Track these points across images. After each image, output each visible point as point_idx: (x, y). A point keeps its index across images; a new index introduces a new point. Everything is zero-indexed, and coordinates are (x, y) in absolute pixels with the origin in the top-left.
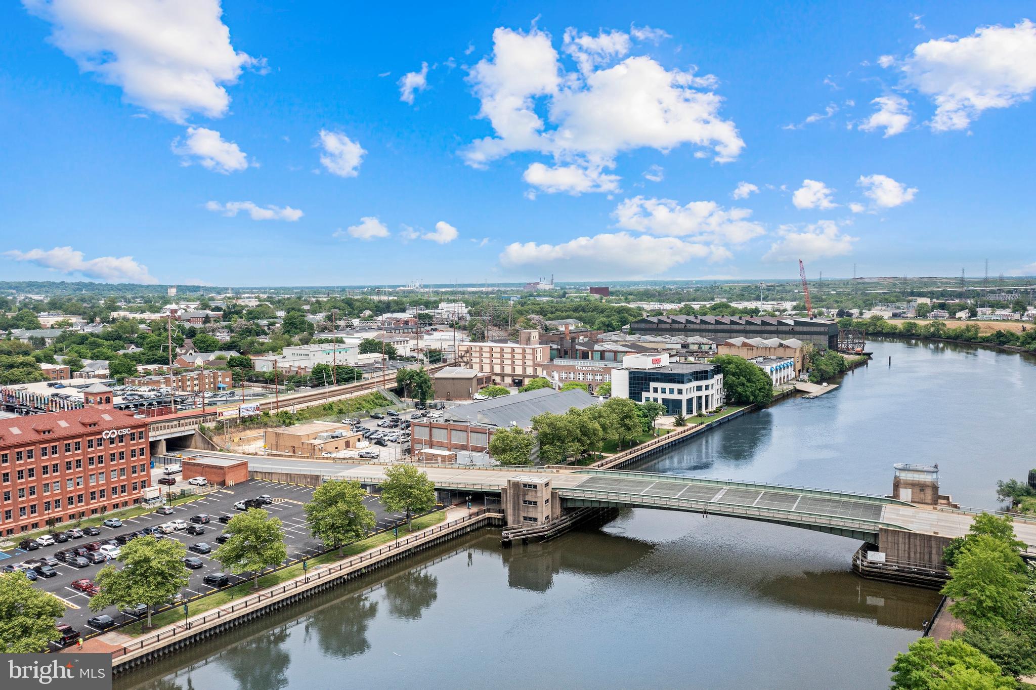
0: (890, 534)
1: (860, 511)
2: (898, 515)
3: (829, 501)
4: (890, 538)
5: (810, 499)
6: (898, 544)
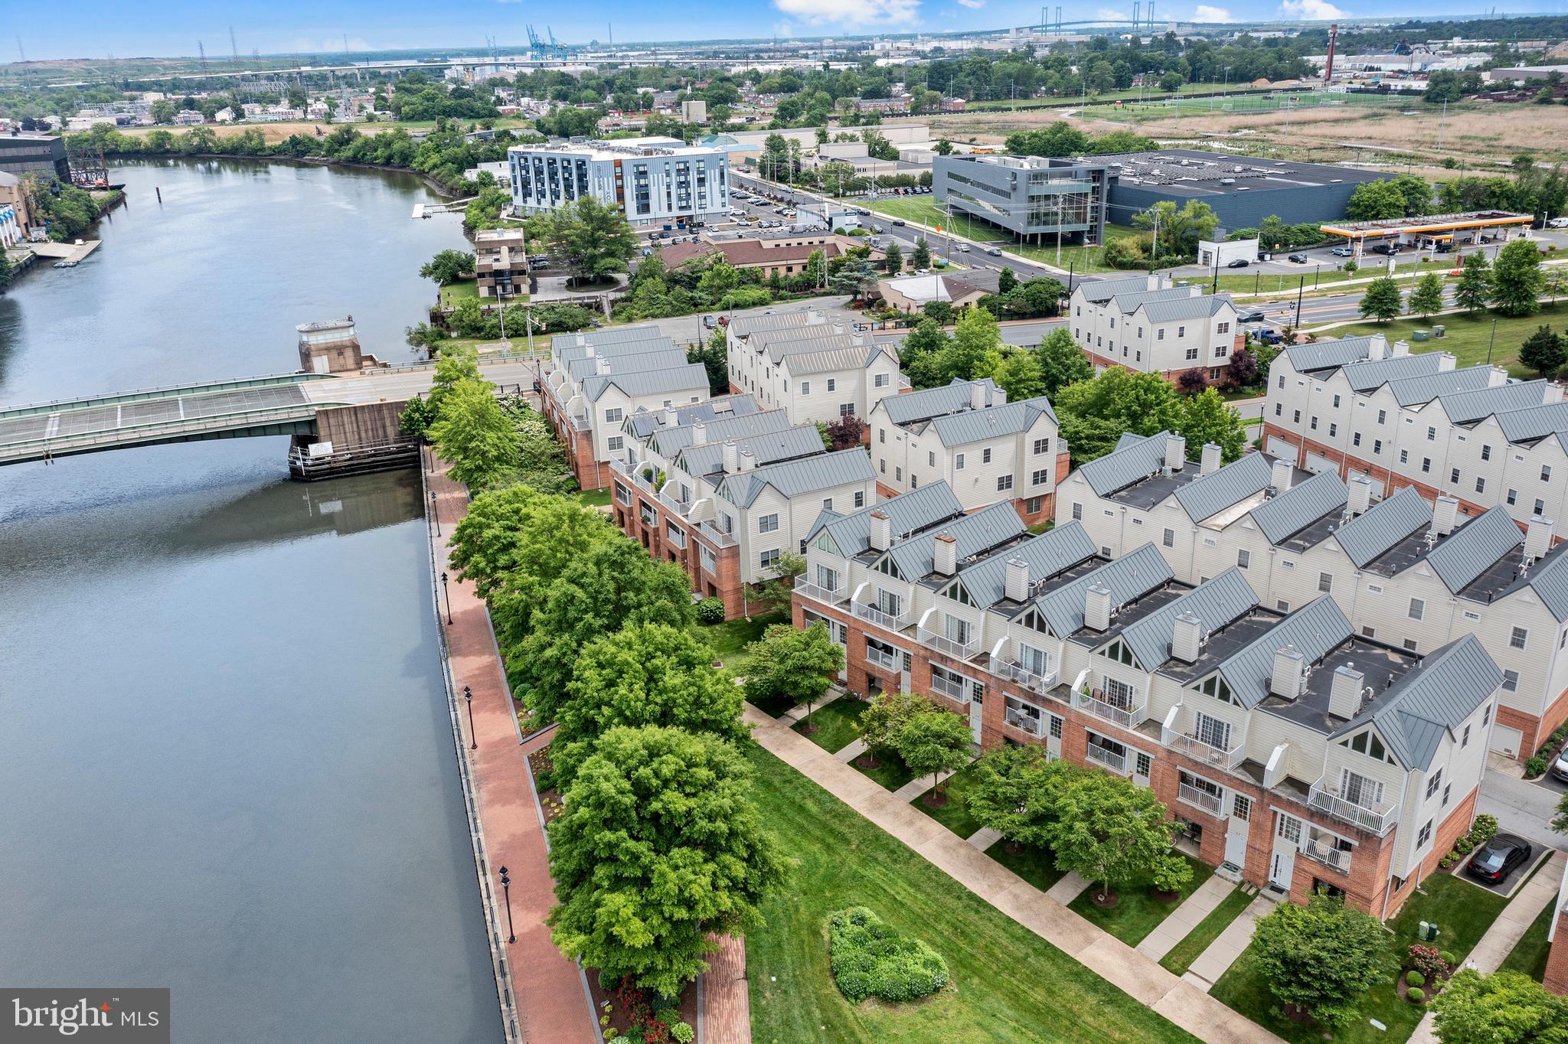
0: (331, 415)
1: (275, 398)
2: (324, 391)
3: (224, 395)
4: (332, 421)
5: (195, 399)
6: (343, 425)
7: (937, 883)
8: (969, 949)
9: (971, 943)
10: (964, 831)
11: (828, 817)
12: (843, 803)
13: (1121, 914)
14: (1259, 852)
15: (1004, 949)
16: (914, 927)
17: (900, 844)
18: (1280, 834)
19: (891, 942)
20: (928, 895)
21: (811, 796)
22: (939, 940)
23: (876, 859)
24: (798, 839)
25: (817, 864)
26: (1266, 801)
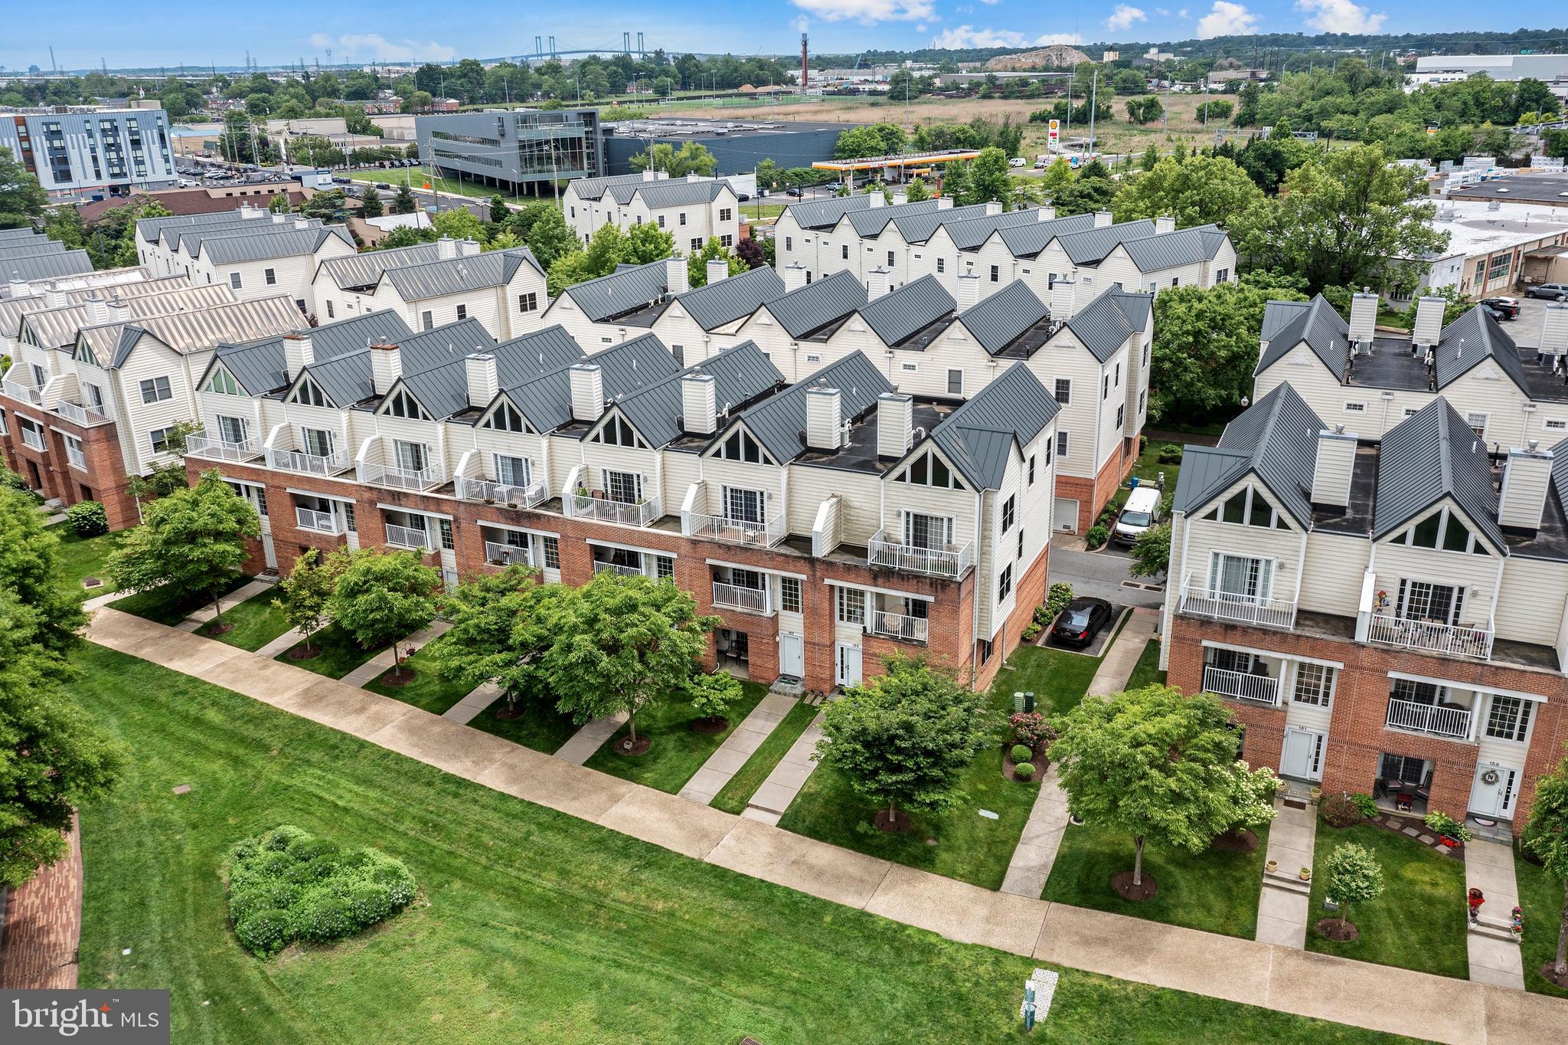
7: (398, 772)
8: (446, 847)
9: (449, 838)
10: (439, 705)
11: (238, 723)
12: (262, 704)
13: (655, 760)
14: (821, 648)
15: (496, 833)
16: (365, 835)
17: (344, 736)
18: (842, 618)
19: (325, 860)
20: (385, 789)
21: (214, 703)
22: (402, 844)
23: (308, 761)
24: (188, 760)
25: (217, 784)
26: (818, 574)
